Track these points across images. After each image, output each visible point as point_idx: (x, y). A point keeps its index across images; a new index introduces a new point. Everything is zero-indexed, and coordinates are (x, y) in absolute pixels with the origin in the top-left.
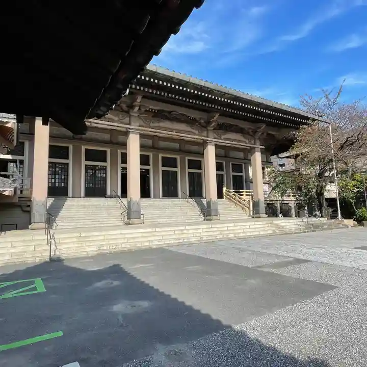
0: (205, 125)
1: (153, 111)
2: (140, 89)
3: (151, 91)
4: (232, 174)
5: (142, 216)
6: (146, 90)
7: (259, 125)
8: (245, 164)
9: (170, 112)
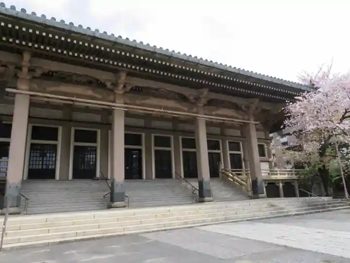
0: (194, 101)
1: (137, 88)
2: (122, 66)
3: (133, 67)
4: (229, 152)
5: (127, 199)
6: (129, 66)
7: (251, 100)
8: (242, 141)
9: (156, 90)
